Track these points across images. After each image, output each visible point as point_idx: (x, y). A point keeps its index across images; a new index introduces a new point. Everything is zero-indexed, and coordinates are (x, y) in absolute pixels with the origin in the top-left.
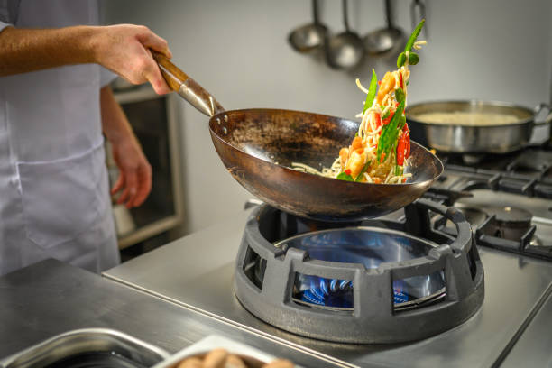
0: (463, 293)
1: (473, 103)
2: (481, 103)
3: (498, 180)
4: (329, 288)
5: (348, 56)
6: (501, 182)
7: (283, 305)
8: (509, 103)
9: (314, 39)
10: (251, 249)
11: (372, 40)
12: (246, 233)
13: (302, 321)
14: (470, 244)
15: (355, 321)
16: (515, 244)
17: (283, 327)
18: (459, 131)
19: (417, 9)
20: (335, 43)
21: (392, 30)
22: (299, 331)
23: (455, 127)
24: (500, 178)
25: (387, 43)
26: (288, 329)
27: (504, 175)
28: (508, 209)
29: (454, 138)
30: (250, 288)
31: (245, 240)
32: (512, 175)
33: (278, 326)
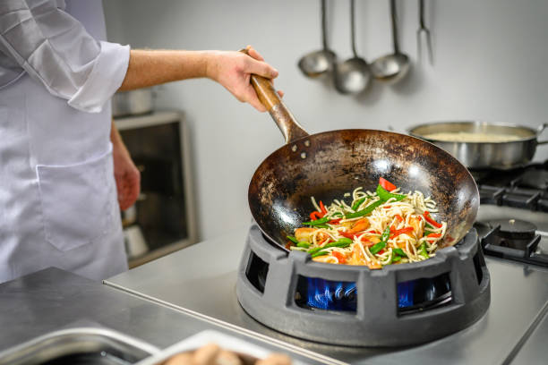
0: (469, 297)
1: (478, 124)
2: (485, 124)
3: (502, 194)
4: (333, 296)
5: (356, 81)
6: (505, 197)
7: (285, 307)
8: (512, 124)
9: (323, 65)
10: (254, 254)
11: (379, 66)
12: (249, 238)
13: (304, 324)
14: (477, 248)
15: (359, 323)
16: (521, 253)
17: (285, 331)
18: (464, 148)
19: (423, 34)
20: (344, 68)
21: (399, 56)
22: (301, 334)
23: (460, 144)
24: (504, 193)
25: (393, 68)
26: (291, 332)
27: (508, 190)
28: (513, 221)
29: (459, 154)
30: (253, 292)
31: (248, 245)
32: (516, 190)
33: (281, 330)
